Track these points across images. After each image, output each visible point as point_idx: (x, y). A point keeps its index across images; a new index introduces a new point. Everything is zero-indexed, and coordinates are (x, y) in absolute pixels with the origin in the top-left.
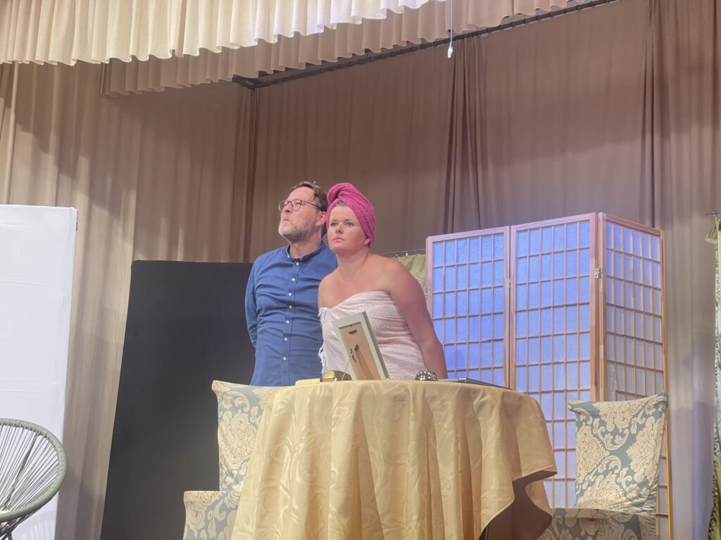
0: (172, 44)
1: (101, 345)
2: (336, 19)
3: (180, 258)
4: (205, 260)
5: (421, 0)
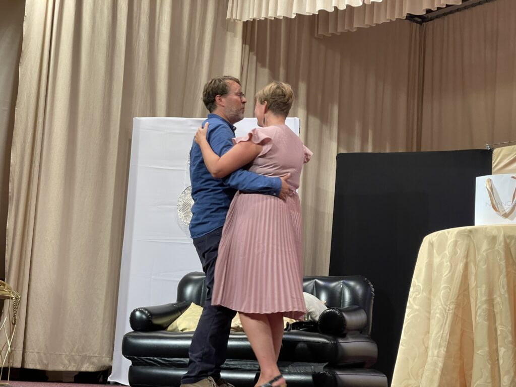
3: (370, 150)
4: (388, 151)
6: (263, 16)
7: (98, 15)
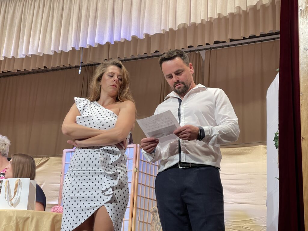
5: (69, 49)
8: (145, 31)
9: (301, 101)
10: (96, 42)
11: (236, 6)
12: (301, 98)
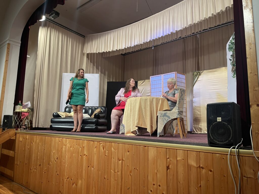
0: (112, 49)
1: (103, 94)
2: (136, 44)
3: (114, 81)
4: (118, 81)
5: (149, 41)
6: (91, 52)
7: (54, 51)
8: (176, 30)
9: (246, 43)
10: (158, 36)
11: (212, 13)
12: (246, 42)
